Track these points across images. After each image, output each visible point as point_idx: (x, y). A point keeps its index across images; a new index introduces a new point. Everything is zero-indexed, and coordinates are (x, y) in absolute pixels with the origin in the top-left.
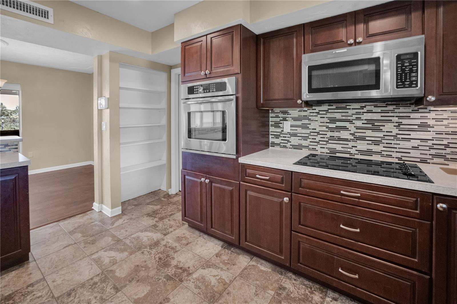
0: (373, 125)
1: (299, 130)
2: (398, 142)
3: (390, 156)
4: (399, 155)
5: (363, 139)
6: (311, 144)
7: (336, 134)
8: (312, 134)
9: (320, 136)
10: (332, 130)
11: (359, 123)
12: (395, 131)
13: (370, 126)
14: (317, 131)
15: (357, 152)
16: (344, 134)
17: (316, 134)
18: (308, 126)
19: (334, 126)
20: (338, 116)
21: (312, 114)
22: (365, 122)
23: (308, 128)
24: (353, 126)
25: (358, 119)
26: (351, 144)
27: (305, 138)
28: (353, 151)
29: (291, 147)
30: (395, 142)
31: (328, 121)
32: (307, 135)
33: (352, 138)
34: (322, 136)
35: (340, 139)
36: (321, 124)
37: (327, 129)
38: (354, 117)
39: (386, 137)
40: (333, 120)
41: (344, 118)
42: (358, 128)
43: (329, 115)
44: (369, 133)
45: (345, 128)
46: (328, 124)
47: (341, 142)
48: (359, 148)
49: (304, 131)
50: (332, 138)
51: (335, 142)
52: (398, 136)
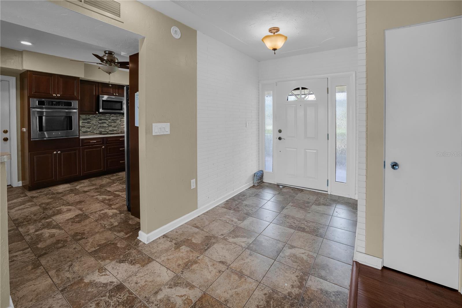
0: (114, 121)
1: (86, 124)
2: (121, 126)
3: (119, 131)
4: (121, 130)
5: (111, 126)
6: (92, 130)
7: (102, 125)
8: (92, 126)
9: (95, 126)
10: (100, 123)
11: (110, 121)
12: (120, 123)
13: (113, 121)
14: (94, 124)
15: (109, 131)
16: (105, 125)
17: (94, 126)
18: (90, 122)
19: (101, 122)
20: (102, 118)
21: (92, 117)
22: (112, 120)
23: (90, 123)
24: (108, 121)
25: (109, 119)
26: (107, 128)
27: (89, 128)
28: (108, 131)
29: (82, 132)
30: (120, 126)
31: (99, 120)
32: (90, 126)
33: (108, 126)
34: (96, 126)
35: (103, 127)
36: (96, 121)
37: (98, 123)
38: (108, 118)
39: (118, 125)
40: (101, 120)
41: (105, 119)
42: (109, 122)
43: (99, 118)
44: (113, 124)
45: (105, 123)
46: (98, 121)
47: (104, 128)
48: (110, 129)
49: (88, 125)
50: (100, 127)
51: (102, 128)
52: (121, 124)
